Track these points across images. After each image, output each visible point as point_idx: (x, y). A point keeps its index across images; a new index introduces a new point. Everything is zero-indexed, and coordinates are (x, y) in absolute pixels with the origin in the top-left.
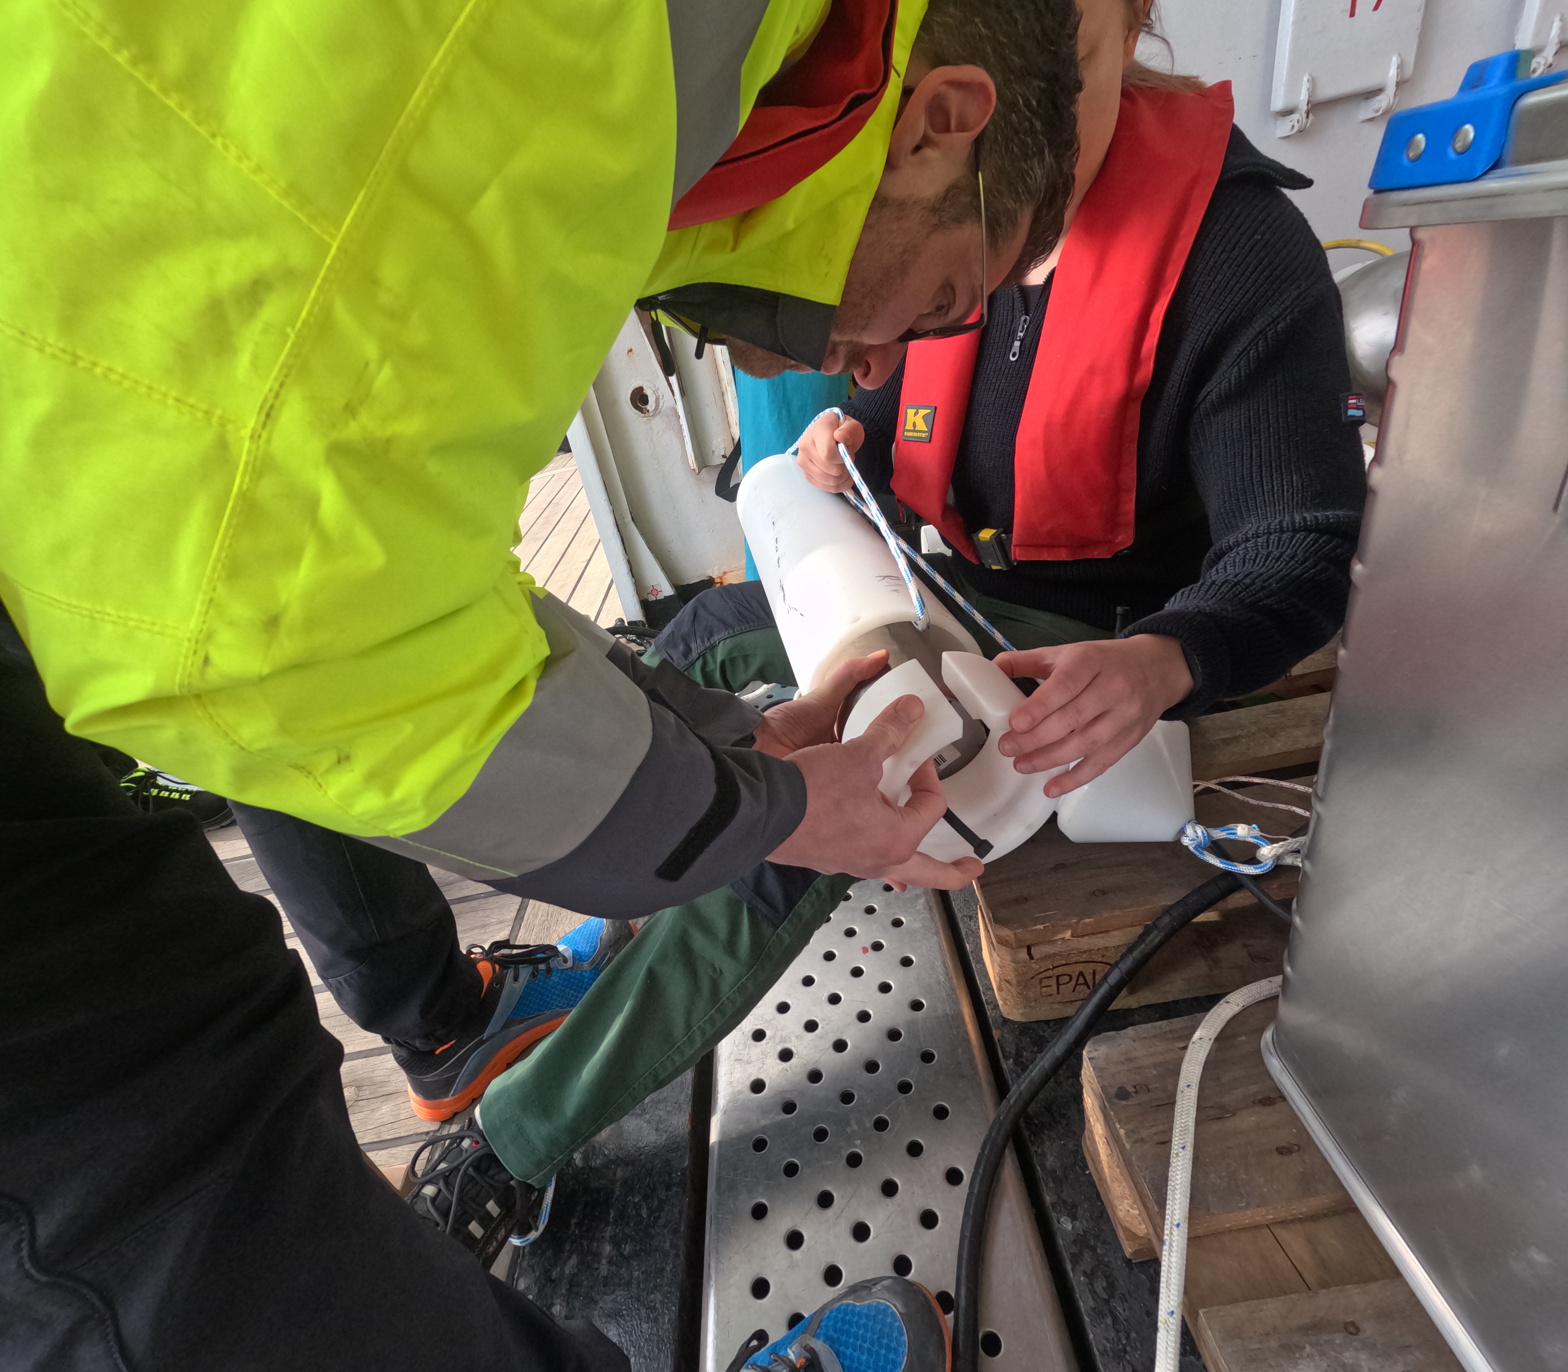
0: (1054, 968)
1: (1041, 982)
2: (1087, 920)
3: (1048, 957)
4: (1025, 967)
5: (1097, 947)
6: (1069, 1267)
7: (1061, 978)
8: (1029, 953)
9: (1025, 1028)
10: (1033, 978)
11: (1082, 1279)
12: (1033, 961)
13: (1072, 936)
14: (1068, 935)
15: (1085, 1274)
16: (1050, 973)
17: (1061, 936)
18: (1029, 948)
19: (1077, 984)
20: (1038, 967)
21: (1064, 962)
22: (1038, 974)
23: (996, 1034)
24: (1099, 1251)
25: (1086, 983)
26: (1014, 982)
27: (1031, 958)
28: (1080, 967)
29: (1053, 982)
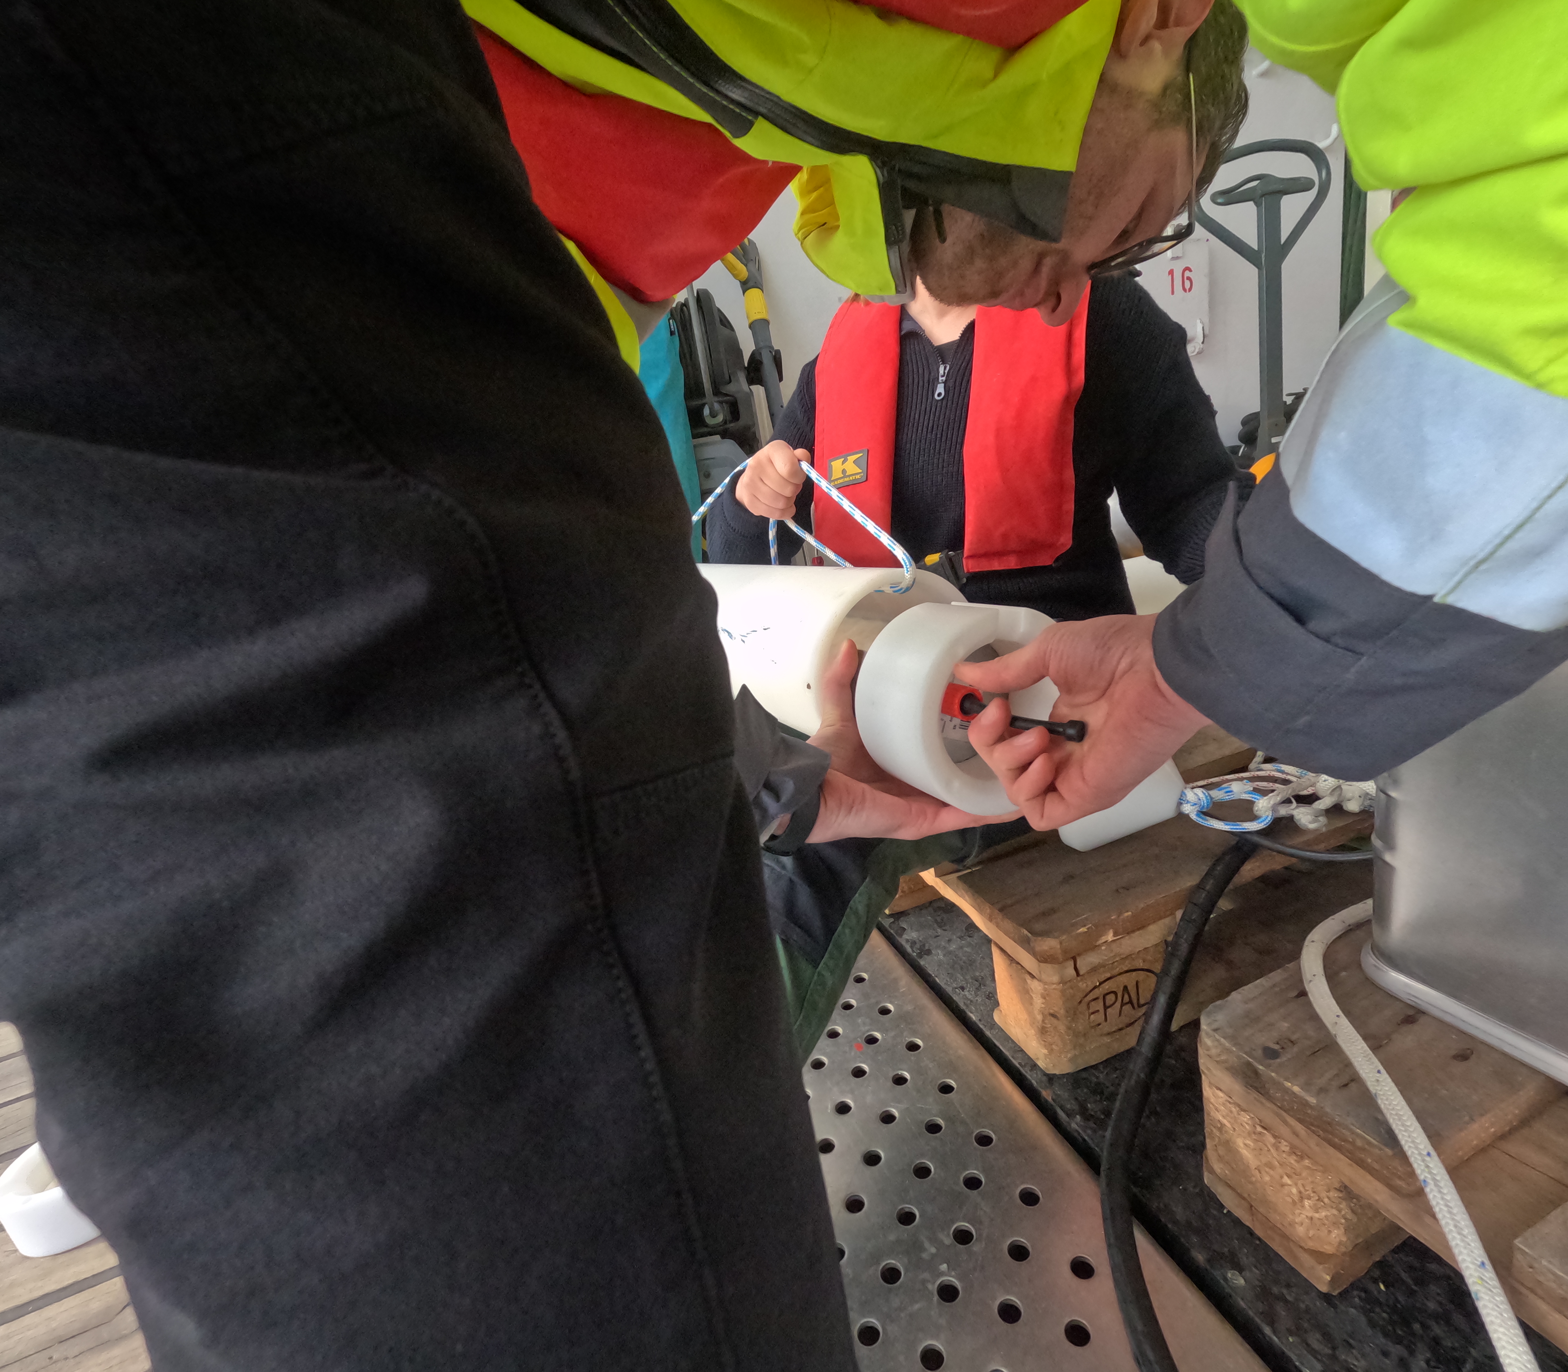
0: (1100, 984)
1: (1089, 1008)
2: (1126, 914)
3: (1094, 970)
4: (1072, 989)
5: (1138, 950)
6: (1267, 1330)
7: (1108, 997)
8: (1076, 969)
9: (1077, 1079)
10: (1080, 1002)
11: (1291, 1339)
12: (1079, 978)
13: (1115, 934)
14: (1110, 937)
15: (1291, 1333)
16: (1097, 993)
17: (1103, 939)
18: (1074, 959)
19: (1123, 1005)
20: (1085, 985)
21: (1108, 975)
22: (1086, 996)
23: (1047, 1095)
24: (1289, 1298)
25: (1131, 1002)
26: (1062, 1012)
27: (1078, 974)
28: (1124, 980)
29: (1099, 1005)
